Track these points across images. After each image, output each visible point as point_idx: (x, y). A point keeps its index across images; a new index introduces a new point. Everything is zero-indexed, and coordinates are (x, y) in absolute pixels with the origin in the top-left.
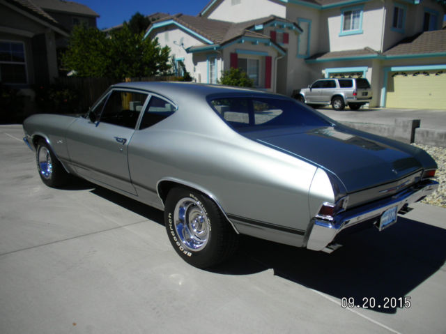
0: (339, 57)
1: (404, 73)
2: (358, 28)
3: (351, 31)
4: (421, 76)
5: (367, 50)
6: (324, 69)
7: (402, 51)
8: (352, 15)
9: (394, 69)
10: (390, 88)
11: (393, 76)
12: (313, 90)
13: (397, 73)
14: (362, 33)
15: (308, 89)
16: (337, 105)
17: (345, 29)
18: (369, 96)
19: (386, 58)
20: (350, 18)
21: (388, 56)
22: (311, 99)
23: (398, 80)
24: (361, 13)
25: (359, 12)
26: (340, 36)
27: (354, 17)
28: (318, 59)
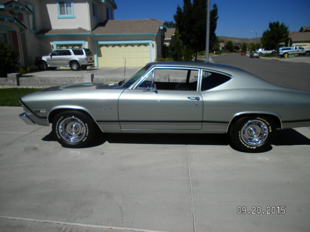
0: (63, 34)
1: (107, 46)
2: (71, 14)
3: (66, 16)
4: (117, 47)
5: (80, 29)
6: (52, 41)
7: (100, 31)
8: (65, 5)
9: (100, 43)
10: (100, 55)
11: (100, 47)
12: (53, 57)
13: (102, 45)
14: (75, 18)
15: (49, 57)
16: (75, 67)
17: (61, 14)
18: (93, 60)
19: (95, 36)
20: (64, 6)
21: (96, 34)
22: (53, 64)
23: (103, 49)
24: (72, 4)
25: (70, 3)
26: (58, 18)
27: (67, 6)
28: (46, 34)
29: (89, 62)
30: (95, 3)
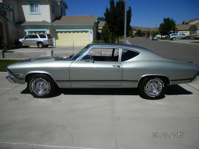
0: (33, 24)
1: (61, 32)
2: (38, 12)
3: (35, 13)
4: (68, 33)
5: (44, 22)
6: (25, 29)
7: (57, 23)
8: (34, 6)
9: (57, 30)
10: (57, 38)
11: (57, 33)
12: (26, 39)
13: (58, 32)
14: (41, 14)
15: (24, 39)
16: (40, 46)
17: (31, 12)
18: (52, 41)
20: (33, 7)
21: (54, 25)
22: (26, 44)
23: (59, 34)
24: (39, 5)
25: (37, 5)
26: (30, 14)
27: (35, 7)
28: (22, 24)
29: (50, 43)
30: (53, 5)
